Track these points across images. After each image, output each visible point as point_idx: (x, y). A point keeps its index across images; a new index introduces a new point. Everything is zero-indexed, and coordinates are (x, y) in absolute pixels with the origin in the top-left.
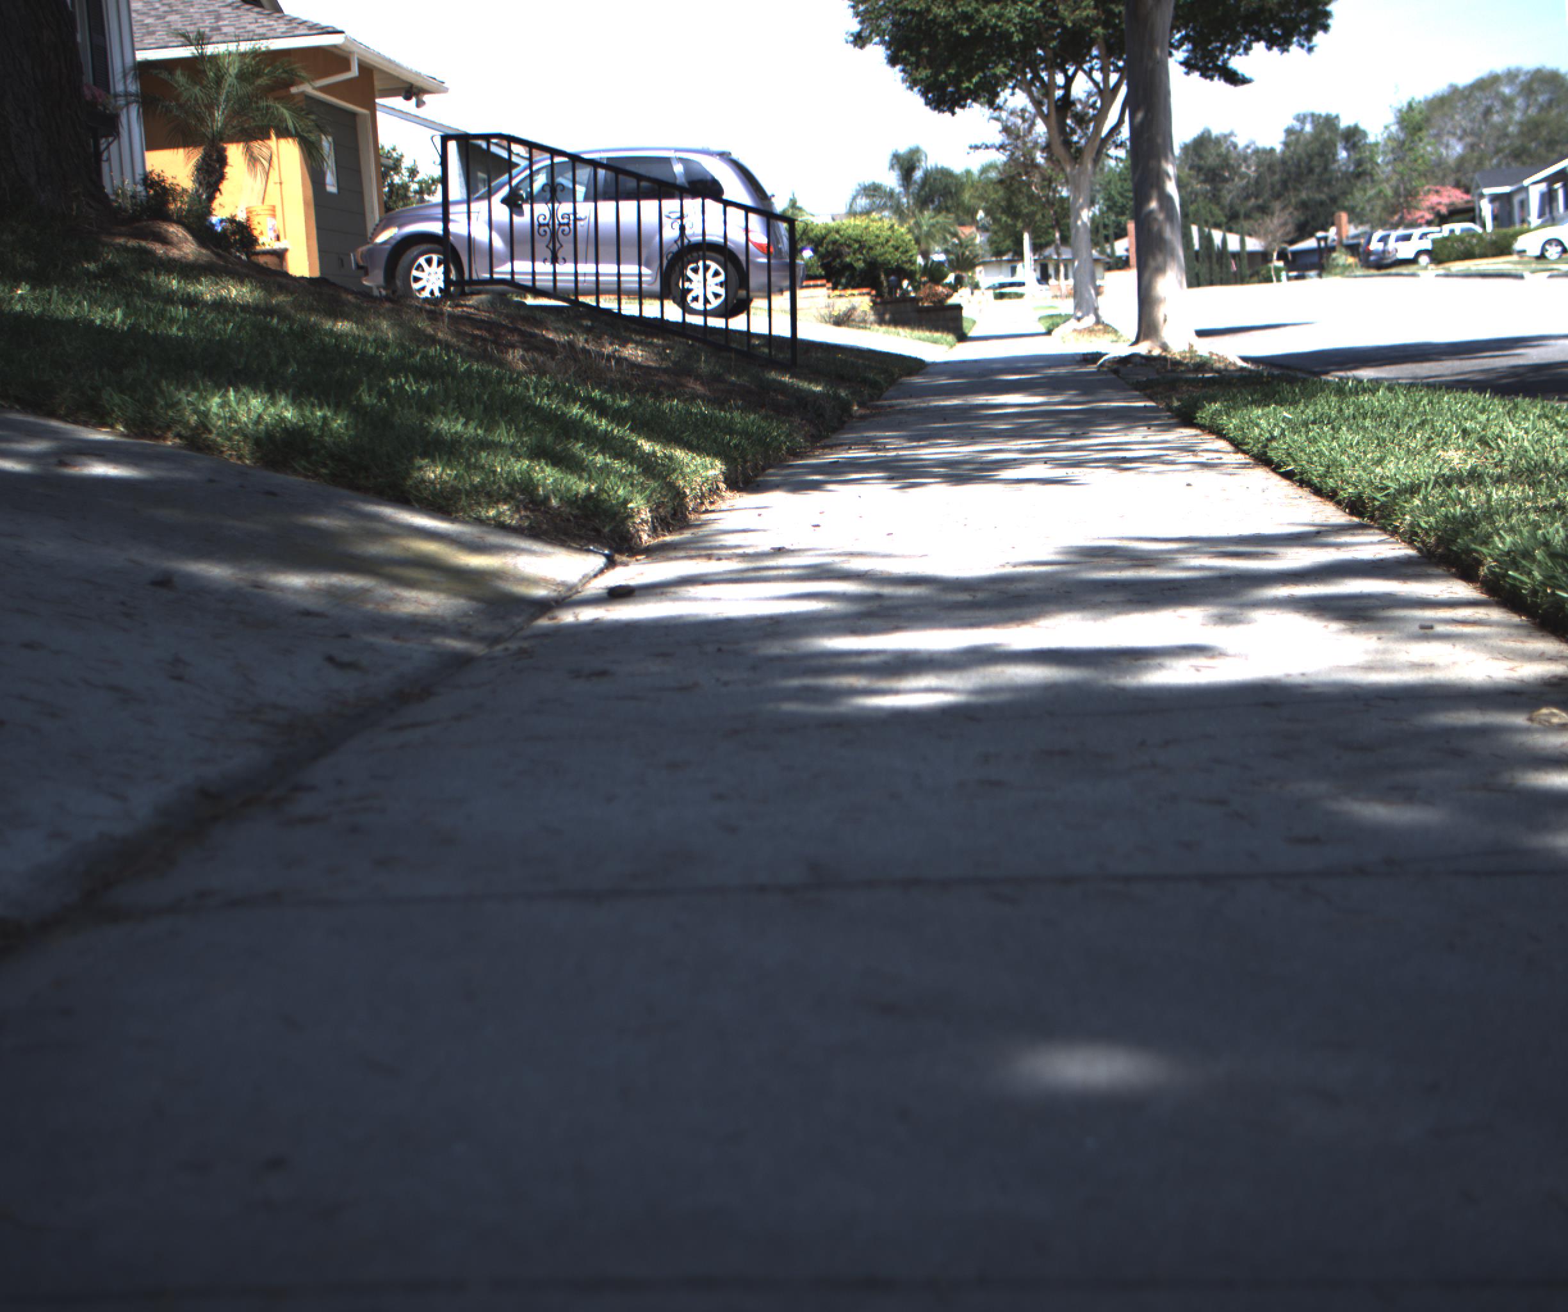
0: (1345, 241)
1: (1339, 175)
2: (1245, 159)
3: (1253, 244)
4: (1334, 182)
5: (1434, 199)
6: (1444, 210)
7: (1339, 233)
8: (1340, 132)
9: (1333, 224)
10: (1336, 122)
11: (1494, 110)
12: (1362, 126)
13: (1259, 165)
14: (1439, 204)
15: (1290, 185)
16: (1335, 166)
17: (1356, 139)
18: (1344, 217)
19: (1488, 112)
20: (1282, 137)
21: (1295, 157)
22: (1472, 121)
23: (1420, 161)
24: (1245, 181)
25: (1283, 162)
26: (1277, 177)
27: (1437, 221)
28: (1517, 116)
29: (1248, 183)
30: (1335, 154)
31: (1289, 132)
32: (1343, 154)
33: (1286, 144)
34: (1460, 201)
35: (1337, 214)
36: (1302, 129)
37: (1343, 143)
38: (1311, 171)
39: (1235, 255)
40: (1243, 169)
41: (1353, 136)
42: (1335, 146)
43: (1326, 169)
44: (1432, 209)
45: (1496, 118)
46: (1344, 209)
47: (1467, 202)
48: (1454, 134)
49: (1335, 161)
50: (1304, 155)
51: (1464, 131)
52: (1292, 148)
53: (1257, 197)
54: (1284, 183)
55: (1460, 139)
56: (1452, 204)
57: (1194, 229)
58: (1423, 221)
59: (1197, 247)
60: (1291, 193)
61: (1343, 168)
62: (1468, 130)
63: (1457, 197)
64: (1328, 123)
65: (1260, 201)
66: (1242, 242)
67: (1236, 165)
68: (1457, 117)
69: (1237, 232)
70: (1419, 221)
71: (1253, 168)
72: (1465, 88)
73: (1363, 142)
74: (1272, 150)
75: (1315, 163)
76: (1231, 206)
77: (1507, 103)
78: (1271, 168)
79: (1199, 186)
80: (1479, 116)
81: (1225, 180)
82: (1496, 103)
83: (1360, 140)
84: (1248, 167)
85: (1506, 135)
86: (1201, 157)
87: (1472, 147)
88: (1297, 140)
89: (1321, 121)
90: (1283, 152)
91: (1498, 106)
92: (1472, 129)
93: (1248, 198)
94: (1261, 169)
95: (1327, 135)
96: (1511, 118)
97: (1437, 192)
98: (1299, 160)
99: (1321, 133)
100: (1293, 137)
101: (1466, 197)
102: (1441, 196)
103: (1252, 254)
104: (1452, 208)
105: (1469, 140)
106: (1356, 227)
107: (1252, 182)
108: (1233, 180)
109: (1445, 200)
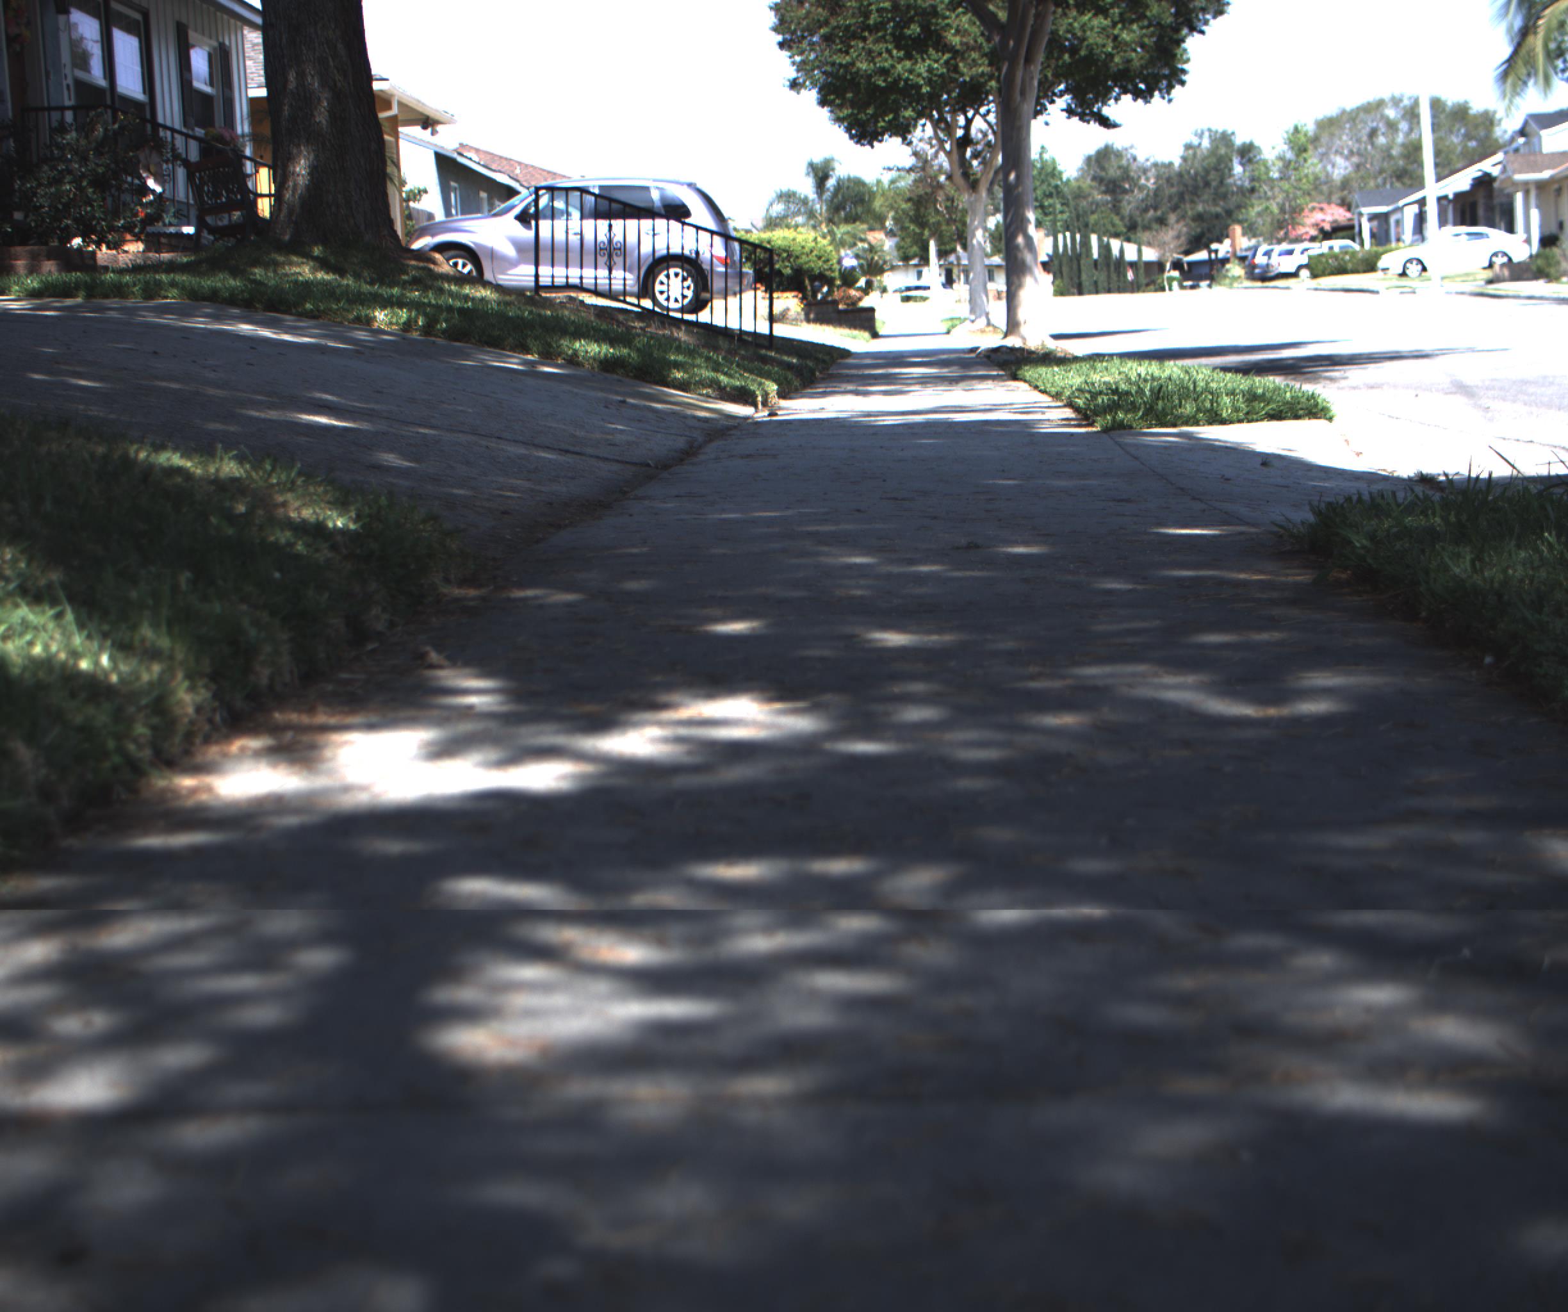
0: (1239, 253)
1: (1235, 189)
2: (1145, 171)
3: (1150, 254)
4: (1229, 196)
5: (1318, 216)
6: (1327, 227)
7: (1233, 245)
8: (1236, 147)
9: (1227, 237)
10: (1233, 138)
11: (1379, 133)
12: (1256, 143)
13: (1158, 177)
14: (1323, 221)
15: (1187, 197)
16: (1230, 181)
17: (1251, 155)
18: (1238, 229)
19: (1373, 133)
20: (1180, 151)
21: (1192, 172)
22: (1358, 141)
23: (1304, 181)
24: (1145, 192)
25: (1180, 175)
26: (1174, 190)
27: (1321, 236)
28: (1400, 138)
29: (1148, 195)
30: (1231, 169)
31: (1188, 147)
32: (1238, 169)
33: (1184, 159)
34: (1344, 219)
35: (1231, 228)
36: (1200, 144)
37: (1239, 158)
38: (1207, 184)
39: (1132, 265)
40: (1143, 181)
41: (1247, 152)
42: (1231, 160)
43: (1222, 182)
44: (1316, 225)
45: (1381, 140)
46: (1239, 222)
47: (1350, 220)
48: (1341, 154)
49: (1231, 176)
50: (1200, 169)
51: (1351, 153)
52: (1189, 163)
53: (1156, 209)
54: (1181, 196)
55: (1347, 158)
56: (1335, 221)
57: (1094, 238)
58: (1308, 237)
59: (1095, 255)
60: (1188, 206)
61: (1239, 183)
62: (1355, 150)
63: (1340, 215)
64: (1224, 139)
65: (1159, 213)
66: (1140, 252)
67: (1136, 177)
68: (1344, 138)
69: (1135, 242)
70: (1304, 237)
71: (1152, 181)
72: (1352, 111)
73: (1258, 157)
74: (1171, 164)
75: (1213, 175)
76: (1131, 217)
77: (1392, 126)
78: (1168, 180)
79: (1100, 197)
80: (1365, 138)
81: (1125, 192)
82: (1381, 125)
83: (1255, 156)
84: (1148, 179)
85: (1390, 157)
86: (1103, 168)
87: (1358, 167)
88: (1195, 155)
89: (1218, 136)
90: (1180, 166)
91: (1382, 127)
92: (1359, 149)
93: (1146, 210)
94: (1160, 182)
95: (1222, 151)
96: (1393, 140)
97: (1322, 209)
98: (1196, 174)
99: (1217, 147)
100: (1191, 152)
101: (1348, 215)
102: (1325, 214)
103: (1148, 264)
104: (1335, 225)
105: (1355, 159)
106: (1249, 239)
107: (1151, 194)
108: (1133, 191)
109: (1329, 218)
